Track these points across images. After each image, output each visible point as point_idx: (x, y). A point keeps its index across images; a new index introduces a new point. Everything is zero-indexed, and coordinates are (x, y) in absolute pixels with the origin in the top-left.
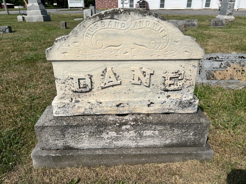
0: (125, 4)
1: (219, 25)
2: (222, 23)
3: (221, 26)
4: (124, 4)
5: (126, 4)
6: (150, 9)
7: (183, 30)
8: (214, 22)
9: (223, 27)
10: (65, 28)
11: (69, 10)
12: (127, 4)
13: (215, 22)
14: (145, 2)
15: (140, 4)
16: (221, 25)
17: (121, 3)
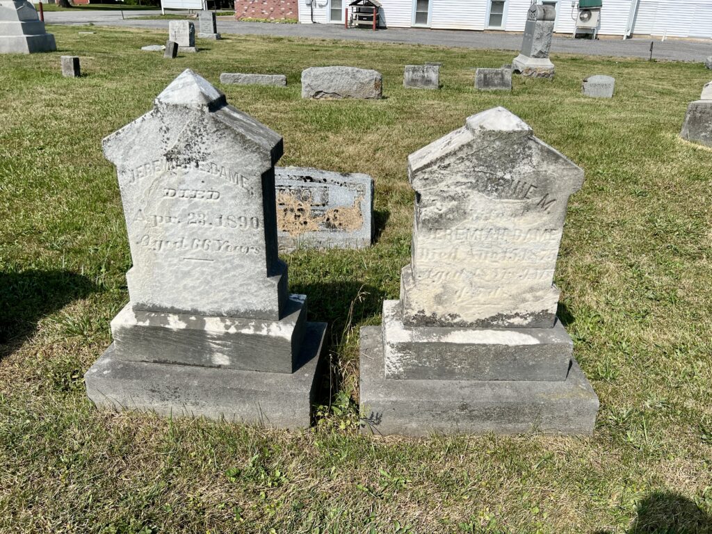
0: (318, 7)
1: (495, 86)
2: (502, 78)
3: (499, 88)
4: (313, 7)
5: (321, 6)
6: (387, 26)
7: (373, 95)
8: (482, 76)
9: (504, 89)
10: (74, 74)
11: (161, 17)
12: (324, 9)
13: (485, 75)
14: (373, 5)
15: (359, 11)
16: (499, 84)
17: (308, 5)
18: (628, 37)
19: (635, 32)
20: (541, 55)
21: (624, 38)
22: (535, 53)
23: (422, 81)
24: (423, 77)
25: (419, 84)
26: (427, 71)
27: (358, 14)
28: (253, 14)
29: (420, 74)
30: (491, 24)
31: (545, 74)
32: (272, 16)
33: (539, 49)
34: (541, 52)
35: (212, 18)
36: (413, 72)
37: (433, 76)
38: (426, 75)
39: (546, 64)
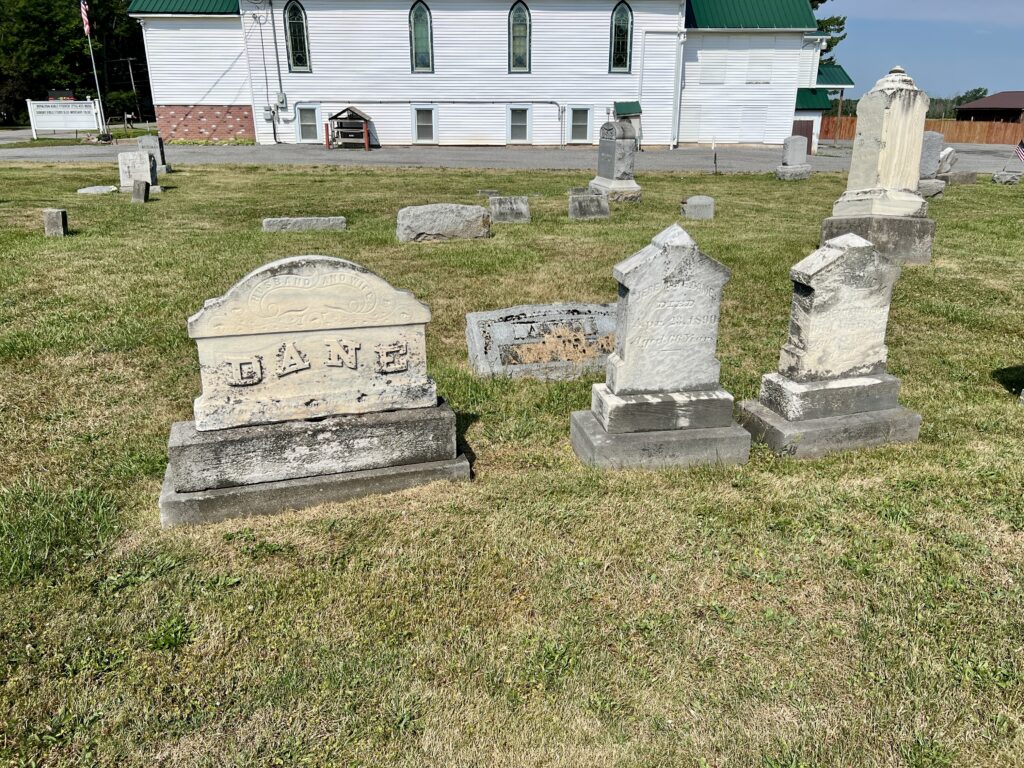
0: (282, 122)
1: (593, 214)
2: (599, 205)
3: (598, 217)
4: (276, 123)
5: (287, 121)
6: (381, 144)
7: (482, 233)
8: (577, 204)
9: (603, 217)
10: (62, 233)
12: (292, 125)
13: (580, 203)
14: (361, 118)
15: (341, 126)
16: (597, 213)
17: (267, 120)
18: (675, 147)
19: (680, 140)
20: (625, 176)
21: (671, 148)
22: (619, 175)
23: (511, 214)
24: (512, 209)
25: (509, 217)
26: (516, 203)
27: (339, 130)
28: (186, 134)
29: (508, 206)
30: (513, 137)
31: (633, 197)
32: (216, 136)
33: (623, 170)
34: (624, 173)
35: (158, 145)
36: (500, 205)
37: (523, 208)
38: (515, 206)
39: (632, 186)
